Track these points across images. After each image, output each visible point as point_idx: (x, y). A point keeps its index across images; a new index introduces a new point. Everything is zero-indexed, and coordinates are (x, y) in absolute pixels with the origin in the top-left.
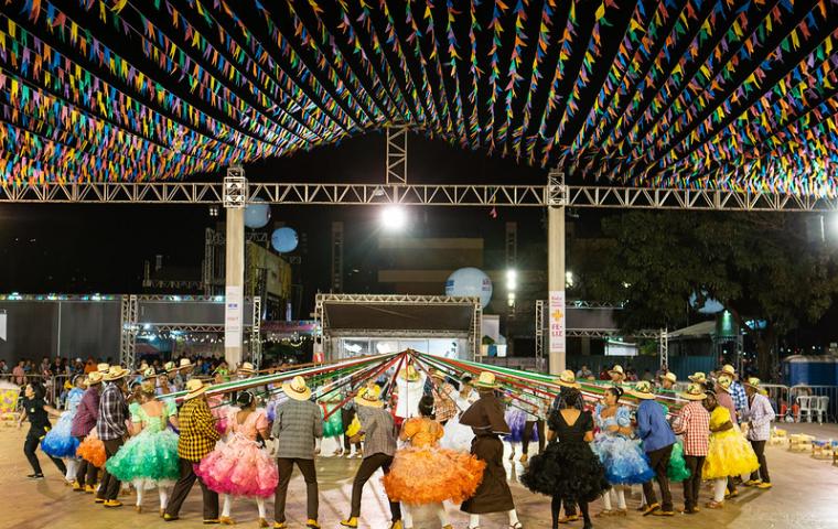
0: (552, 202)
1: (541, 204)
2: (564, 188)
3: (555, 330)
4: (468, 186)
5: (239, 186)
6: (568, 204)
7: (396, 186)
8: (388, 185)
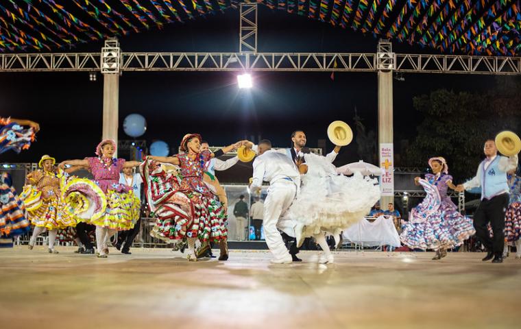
0: (382, 66)
1: (371, 69)
2: (391, 55)
3: (385, 177)
4: (310, 54)
5: (114, 55)
6: (395, 68)
7: (247, 54)
8: (241, 53)
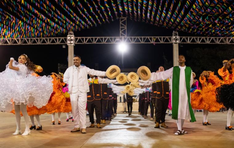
0: (174, 42)
1: (170, 42)
2: (178, 37)
4: (147, 37)
5: (72, 38)
6: (179, 42)
7: (123, 37)
8: (121, 37)
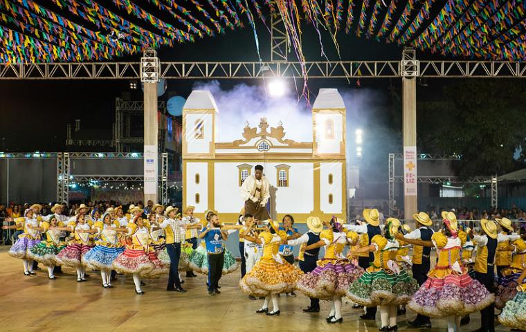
0: (406, 73)
1: (396, 76)
2: (415, 62)
3: (409, 178)
4: (337, 62)
5: (153, 64)
6: (418, 75)
7: (278, 63)
8: (273, 62)
